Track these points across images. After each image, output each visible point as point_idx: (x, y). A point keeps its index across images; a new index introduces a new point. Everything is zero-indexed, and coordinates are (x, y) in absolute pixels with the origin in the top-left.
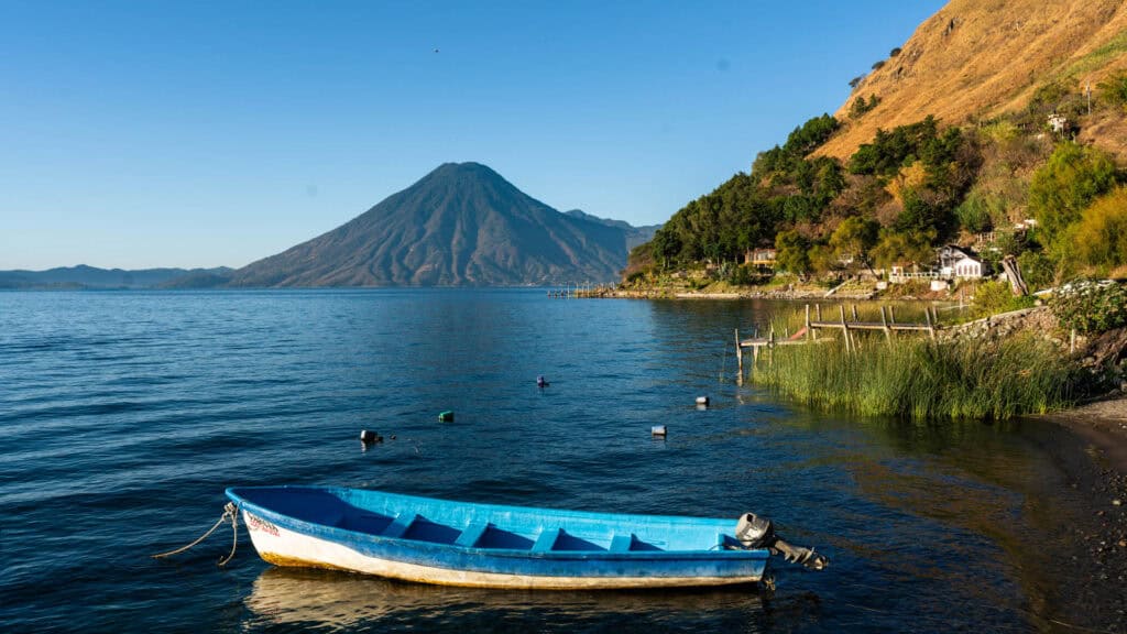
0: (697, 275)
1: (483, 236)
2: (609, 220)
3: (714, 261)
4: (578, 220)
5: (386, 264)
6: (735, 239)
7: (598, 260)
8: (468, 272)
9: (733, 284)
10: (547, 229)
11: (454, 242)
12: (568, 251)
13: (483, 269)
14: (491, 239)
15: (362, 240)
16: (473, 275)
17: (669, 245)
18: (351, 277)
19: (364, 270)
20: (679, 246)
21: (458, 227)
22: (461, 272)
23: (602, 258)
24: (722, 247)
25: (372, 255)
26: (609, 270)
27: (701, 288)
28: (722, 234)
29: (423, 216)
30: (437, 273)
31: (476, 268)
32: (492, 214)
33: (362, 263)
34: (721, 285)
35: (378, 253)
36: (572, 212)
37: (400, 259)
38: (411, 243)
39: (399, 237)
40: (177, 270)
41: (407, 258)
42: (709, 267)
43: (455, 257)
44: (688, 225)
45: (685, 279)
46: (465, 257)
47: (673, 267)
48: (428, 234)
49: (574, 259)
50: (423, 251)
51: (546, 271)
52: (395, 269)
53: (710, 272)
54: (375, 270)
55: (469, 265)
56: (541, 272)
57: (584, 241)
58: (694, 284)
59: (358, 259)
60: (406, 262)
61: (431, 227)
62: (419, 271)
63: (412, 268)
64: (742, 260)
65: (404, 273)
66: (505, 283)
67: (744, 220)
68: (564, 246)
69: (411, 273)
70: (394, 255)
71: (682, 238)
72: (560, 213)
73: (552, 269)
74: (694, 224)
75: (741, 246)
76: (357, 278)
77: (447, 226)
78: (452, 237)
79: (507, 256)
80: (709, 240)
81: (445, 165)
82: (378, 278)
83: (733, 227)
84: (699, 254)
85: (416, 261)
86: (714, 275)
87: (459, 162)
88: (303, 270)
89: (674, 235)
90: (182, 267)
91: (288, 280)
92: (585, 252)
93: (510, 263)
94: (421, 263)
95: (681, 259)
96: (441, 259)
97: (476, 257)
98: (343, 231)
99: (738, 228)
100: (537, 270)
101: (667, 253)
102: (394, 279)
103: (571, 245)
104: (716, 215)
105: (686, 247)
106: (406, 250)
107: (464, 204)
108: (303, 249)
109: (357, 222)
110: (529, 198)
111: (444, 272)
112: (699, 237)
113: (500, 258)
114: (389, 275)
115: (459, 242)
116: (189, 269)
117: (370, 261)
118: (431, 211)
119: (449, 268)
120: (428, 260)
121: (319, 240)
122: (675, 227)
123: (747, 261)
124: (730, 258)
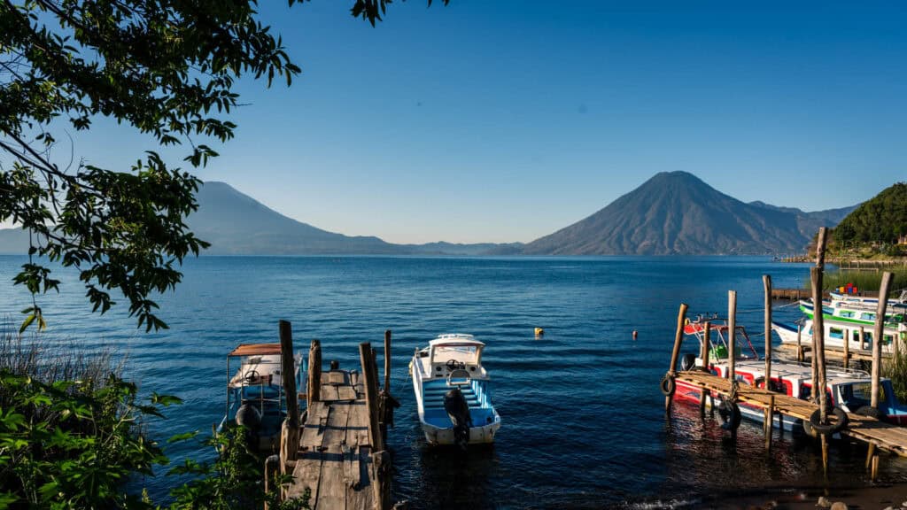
0: (864, 251)
1: (686, 221)
2: (784, 208)
3: (877, 243)
4: (759, 209)
5: (619, 241)
6: (892, 231)
7: (775, 237)
8: (676, 245)
9: (890, 255)
10: (735, 216)
11: (666, 225)
12: (751, 231)
13: (686, 243)
14: (693, 222)
15: (603, 225)
16: (680, 248)
17: (847, 233)
18: (597, 249)
19: (604, 245)
20: (853, 234)
21: (669, 216)
22: (671, 245)
23: (778, 236)
24: (883, 235)
25: (610, 234)
26: (784, 245)
27: (868, 258)
28: (883, 227)
29: (644, 208)
30: (654, 246)
31: (681, 242)
32: (694, 206)
33: (604, 240)
34: (882, 256)
35: (615, 233)
36: (755, 203)
37: (629, 235)
38: (636, 227)
39: (628, 222)
40: (492, 244)
41: (634, 236)
42: (873, 246)
43: (667, 235)
44: (860, 222)
45: (857, 252)
46: (673, 236)
47: (850, 246)
48: (648, 219)
49: (755, 236)
50: (644, 232)
51: (734, 244)
52: (625, 244)
53: (874, 249)
54: (612, 244)
55: (677, 240)
56: (730, 244)
57: (763, 222)
58: (863, 256)
59: (601, 238)
60: (633, 239)
61: (650, 215)
62: (641, 245)
63: (636, 243)
64: (896, 242)
65: (632, 246)
66: (703, 253)
67: (898, 219)
68: (747, 227)
69: (636, 246)
70: (624, 234)
71: (855, 229)
72: (744, 204)
73: (738, 243)
74: (864, 222)
75: (895, 234)
76: (600, 250)
77: (661, 215)
78: (664, 221)
79: (704, 235)
80: (874, 231)
81: (659, 175)
82: (615, 249)
83: (891, 222)
84: (866, 238)
85: (639, 238)
86: (877, 251)
87: (670, 171)
88: (566, 244)
89: (850, 227)
90: (495, 242)
91: (558, 250)
92: (765, 231)
93: (706, 240)
94: (642, 240)
95: (854, 241)
96: (657, 237)
97: (681, 236)
98: (591, 219)
99: (894, 224)
100: (727, 244)
101: (845, 238)
102: (625, 250)
103: (754, 227)
104: (879, 216)
105: (859, 234)
106: (633, 230)
107: (673, 200)
108: (566, 231)
109: (600, 213)
110: (721, 194)
111: (659, 244)
112: (867, 229)
113: (699, 237)
114: (622, 248)
115: (670, 225)
116: (498, 243)
117: (608, 239)
118: (650, 206)
119: (662, 243)
120: (648, 237)
121: (575, 226)
122: (851, 223)
123: (900, 242)
124: (888, 241)
